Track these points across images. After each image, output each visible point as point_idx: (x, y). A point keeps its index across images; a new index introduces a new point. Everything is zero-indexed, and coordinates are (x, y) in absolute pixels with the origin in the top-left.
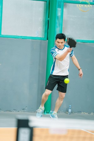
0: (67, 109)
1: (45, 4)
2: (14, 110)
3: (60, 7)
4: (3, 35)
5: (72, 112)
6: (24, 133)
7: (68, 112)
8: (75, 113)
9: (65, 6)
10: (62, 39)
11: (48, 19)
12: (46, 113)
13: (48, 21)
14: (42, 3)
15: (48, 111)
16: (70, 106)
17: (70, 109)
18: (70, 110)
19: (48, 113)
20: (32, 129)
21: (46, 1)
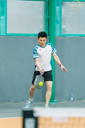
0: (69, 97)
1: (45, 3)
2: (21, 100)
3: (58, 5)
4: (8, 34)
5: (74, 100)
6: (30, 123)
7: (70, 100)
8: (77, 100)
9: (63, 4)
10: (44, 37)
11: (48, 17)
12: (51, 102)
13: (49, 18)
14: (42, 3)
15: (52, 101)
16: (72, 94)
17: (73, 97)
18: (72, 99)
19: (53, 102)
20: (36, 119)
21: (46, 1)
